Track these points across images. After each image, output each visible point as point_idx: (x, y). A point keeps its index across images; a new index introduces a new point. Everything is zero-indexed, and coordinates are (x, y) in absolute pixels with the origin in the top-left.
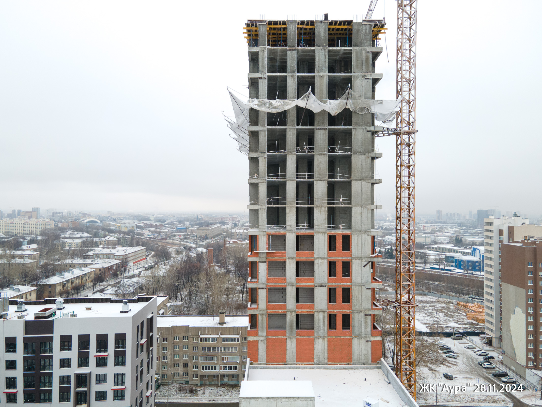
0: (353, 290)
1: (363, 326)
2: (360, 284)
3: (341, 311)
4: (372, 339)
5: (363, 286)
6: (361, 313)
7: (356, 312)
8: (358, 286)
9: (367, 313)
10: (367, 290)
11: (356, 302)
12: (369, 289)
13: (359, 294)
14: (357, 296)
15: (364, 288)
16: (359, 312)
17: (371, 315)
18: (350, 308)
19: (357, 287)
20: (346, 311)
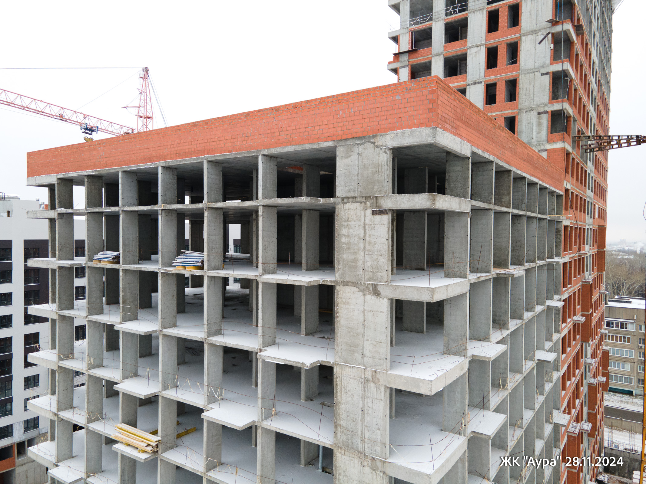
0: (520, 81)
1: (534, 130)
2: (532, 69)
3: (503, 112)
4: (549, 147)
5: (537, 71)
6: (532, 112)
7: (525, 110)
8: (529, 73)
9: (541, 110)
10: (543, 76)
11: (524, 97)
12: (547, 74)
13: (530, 84)
14: (526, 89)
15: (538, 74)
16: (530, 111)
17: (547, 112)
18: (516, 107)
19: (528, 75)
20: (510, 111)
